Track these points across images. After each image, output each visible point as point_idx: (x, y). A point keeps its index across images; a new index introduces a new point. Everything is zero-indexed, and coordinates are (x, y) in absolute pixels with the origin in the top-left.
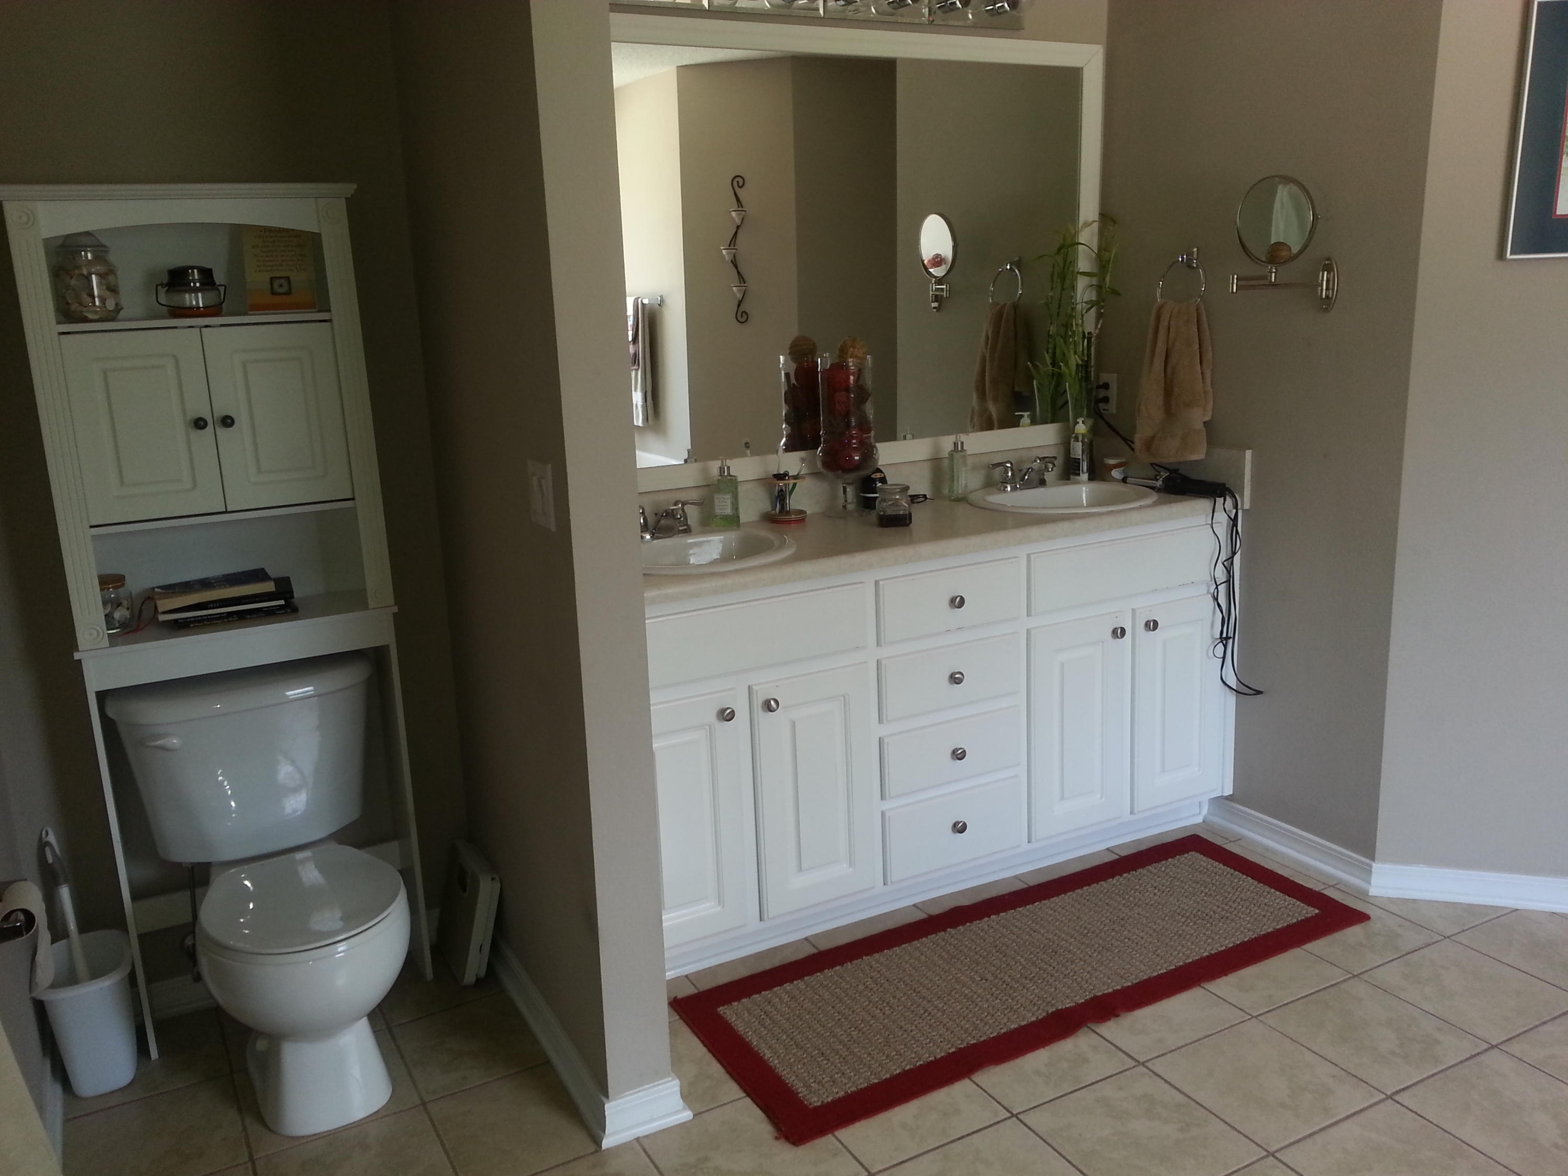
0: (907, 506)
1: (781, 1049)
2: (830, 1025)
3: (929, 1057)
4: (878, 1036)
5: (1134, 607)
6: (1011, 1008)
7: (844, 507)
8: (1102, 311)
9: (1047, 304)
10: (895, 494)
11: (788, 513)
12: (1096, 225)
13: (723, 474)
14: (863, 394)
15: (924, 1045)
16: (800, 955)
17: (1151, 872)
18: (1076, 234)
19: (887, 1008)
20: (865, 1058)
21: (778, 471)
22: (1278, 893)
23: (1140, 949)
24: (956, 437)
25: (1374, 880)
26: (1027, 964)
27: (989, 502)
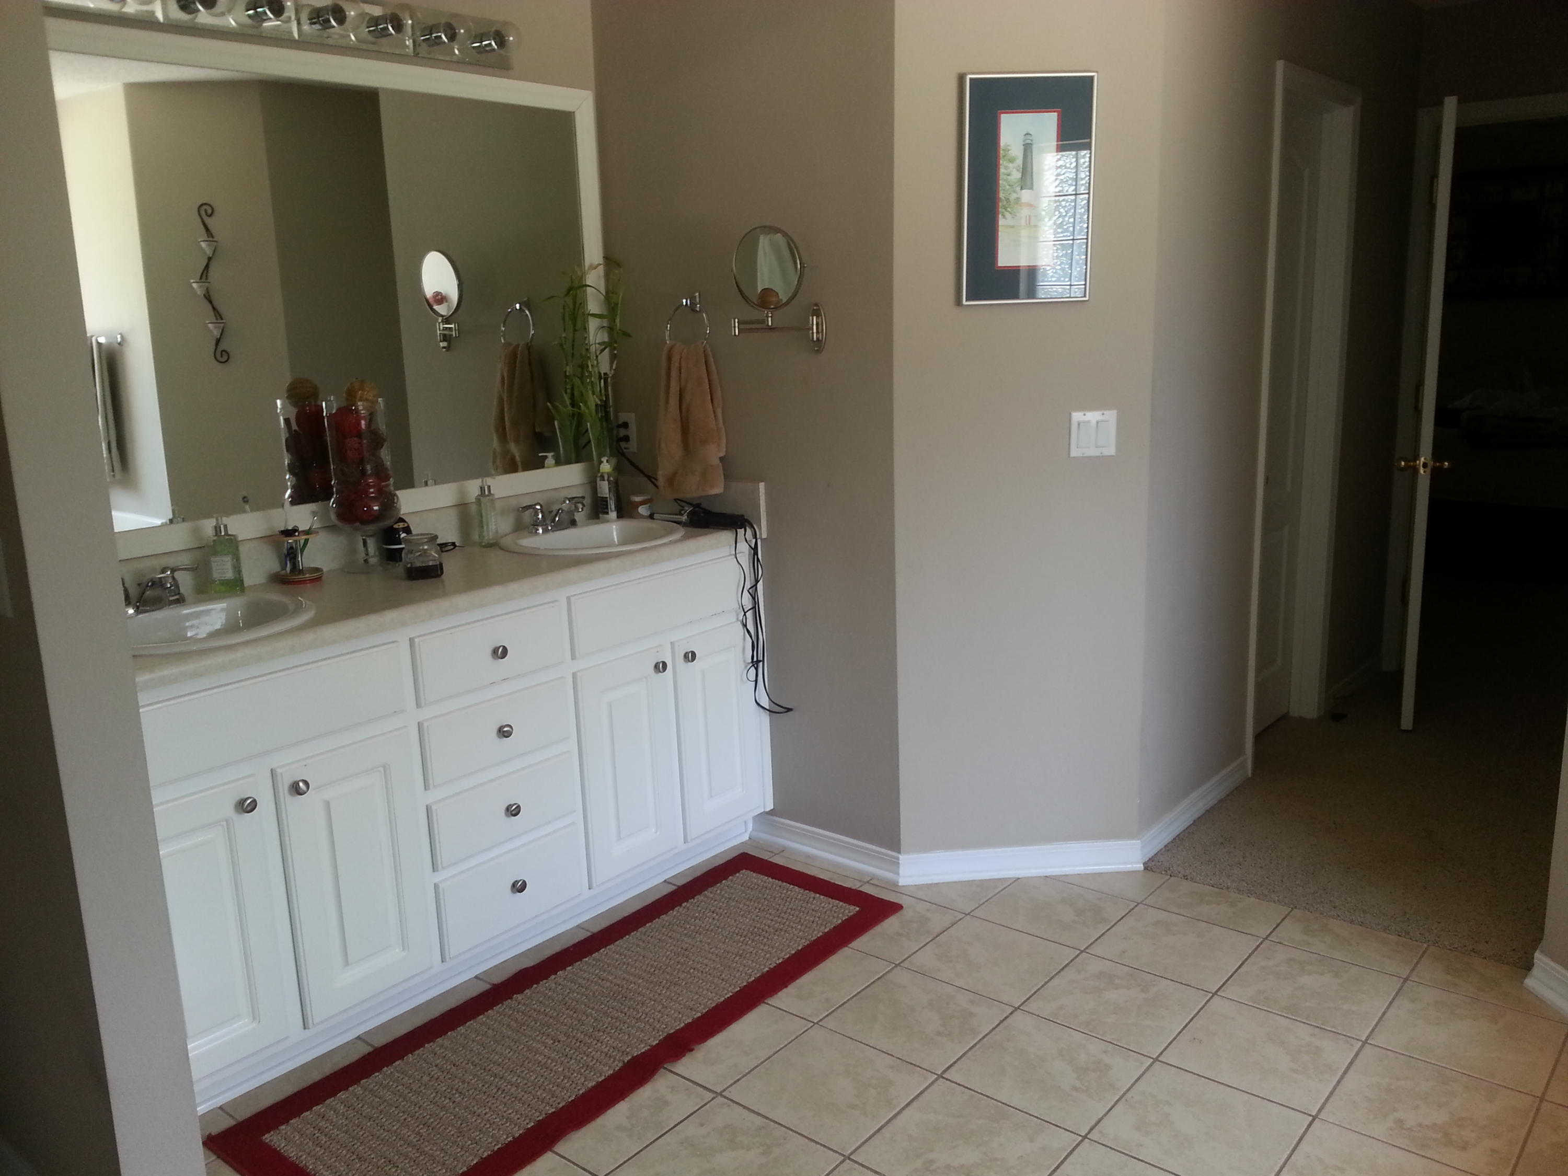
0: (436, 555)
1: (342, 1166)
2: (395, 1128)
3: (507, 1138)
4: (450, 1128)
5: (672, 640)
6: (587, 1066)
7: (366, 561)
8: (615, 352)
9: (561, 345)
10: (423, 544)
11: (301, 572)
12: (601, 268)
13: (219, 534)
14: (377, 441)
15: (501, 1127)
16: (354, 1057)
17: (708, 897)
18: (582, 277)
19: (457, 1096)
20: (438, 1156)
21: (285, 527)
22: (822, 897)
23: (706, 977)
24: (482, 481)
25: (902, 871)
26: (598, 1015)
27: (521, 546)
